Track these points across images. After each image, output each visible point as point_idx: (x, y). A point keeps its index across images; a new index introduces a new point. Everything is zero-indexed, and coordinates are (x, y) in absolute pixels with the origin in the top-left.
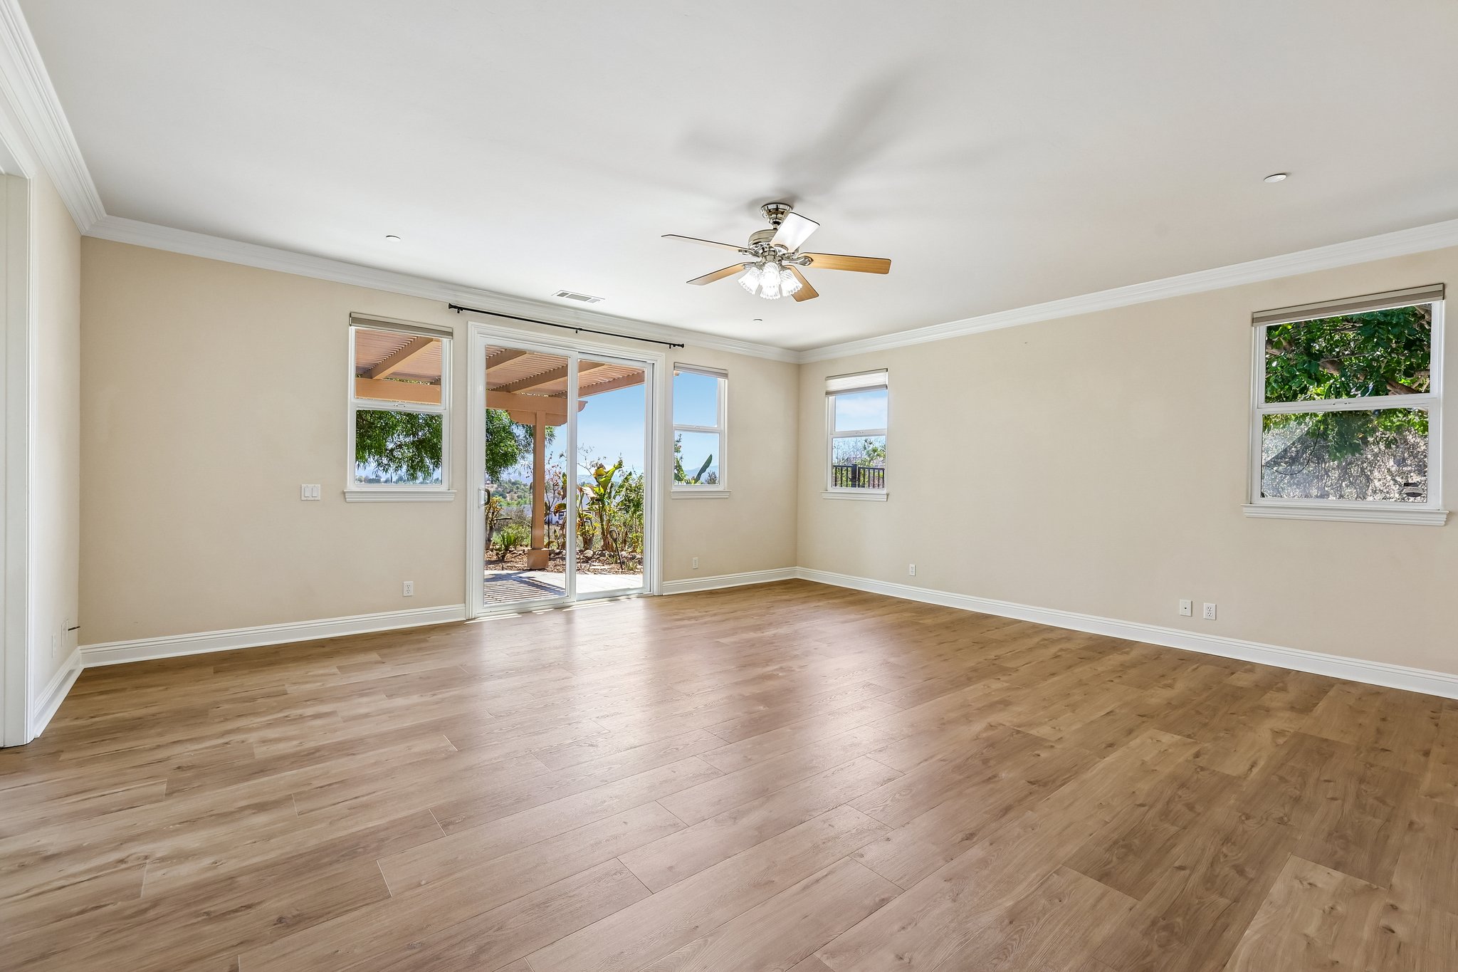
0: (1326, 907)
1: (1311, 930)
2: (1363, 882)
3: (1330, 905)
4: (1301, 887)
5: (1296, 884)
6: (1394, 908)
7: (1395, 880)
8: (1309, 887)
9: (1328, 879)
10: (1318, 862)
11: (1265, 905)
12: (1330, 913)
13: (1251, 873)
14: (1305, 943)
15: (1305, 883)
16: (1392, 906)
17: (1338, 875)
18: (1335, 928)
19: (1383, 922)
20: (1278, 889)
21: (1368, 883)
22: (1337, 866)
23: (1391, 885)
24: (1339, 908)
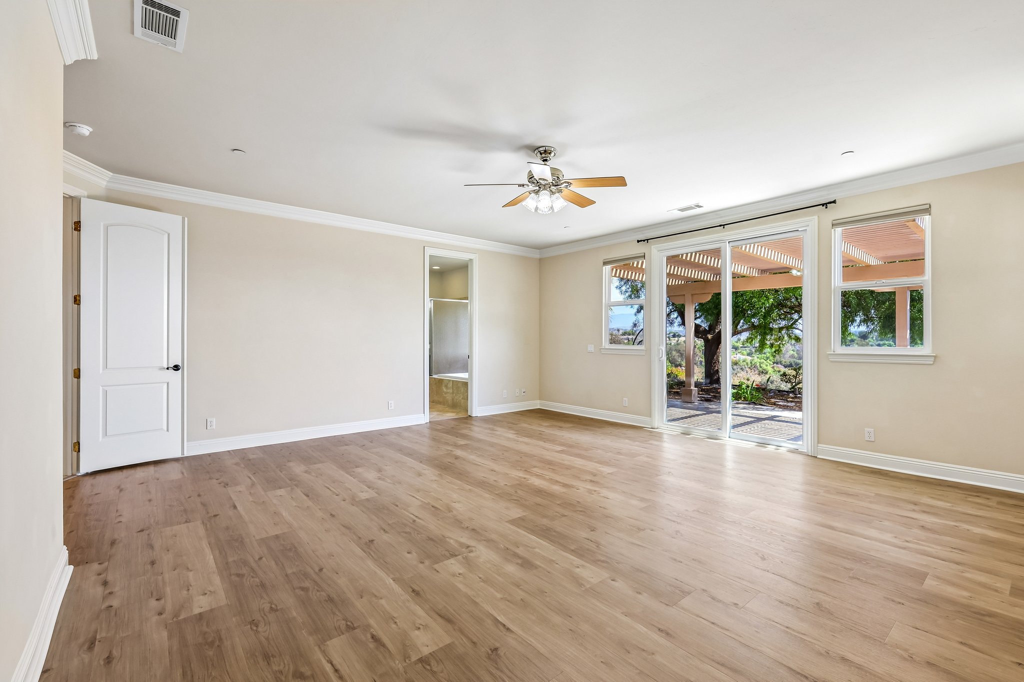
0: (191, 588)
1: (191, 574)
2: (181, 617)
3: (190, 591)
4: (209, 589)
5: (211, 589)
6: (160, 614)
7: (165, 634)
8: (206, 592)
9: (201, 604)
10: (212, 610)
11: (215, 569)
12: (188, 587)
13: (234, 578)
14: (190, 568)
15: (208, 593)
16: (161, 614)
17: (197, 611)
18: (182, 582)
19: (162, 601)
20: (217, 580)
21: (179, 619)
22: (200, 616)
23: (166, 628)
24: (185, 592)
